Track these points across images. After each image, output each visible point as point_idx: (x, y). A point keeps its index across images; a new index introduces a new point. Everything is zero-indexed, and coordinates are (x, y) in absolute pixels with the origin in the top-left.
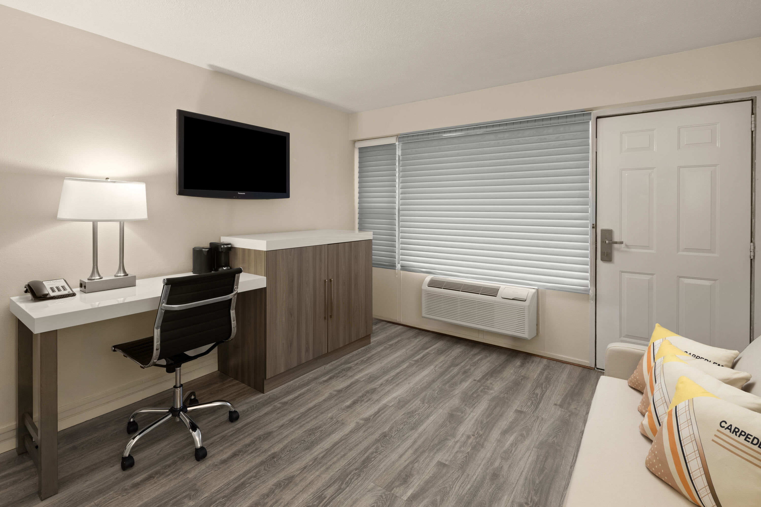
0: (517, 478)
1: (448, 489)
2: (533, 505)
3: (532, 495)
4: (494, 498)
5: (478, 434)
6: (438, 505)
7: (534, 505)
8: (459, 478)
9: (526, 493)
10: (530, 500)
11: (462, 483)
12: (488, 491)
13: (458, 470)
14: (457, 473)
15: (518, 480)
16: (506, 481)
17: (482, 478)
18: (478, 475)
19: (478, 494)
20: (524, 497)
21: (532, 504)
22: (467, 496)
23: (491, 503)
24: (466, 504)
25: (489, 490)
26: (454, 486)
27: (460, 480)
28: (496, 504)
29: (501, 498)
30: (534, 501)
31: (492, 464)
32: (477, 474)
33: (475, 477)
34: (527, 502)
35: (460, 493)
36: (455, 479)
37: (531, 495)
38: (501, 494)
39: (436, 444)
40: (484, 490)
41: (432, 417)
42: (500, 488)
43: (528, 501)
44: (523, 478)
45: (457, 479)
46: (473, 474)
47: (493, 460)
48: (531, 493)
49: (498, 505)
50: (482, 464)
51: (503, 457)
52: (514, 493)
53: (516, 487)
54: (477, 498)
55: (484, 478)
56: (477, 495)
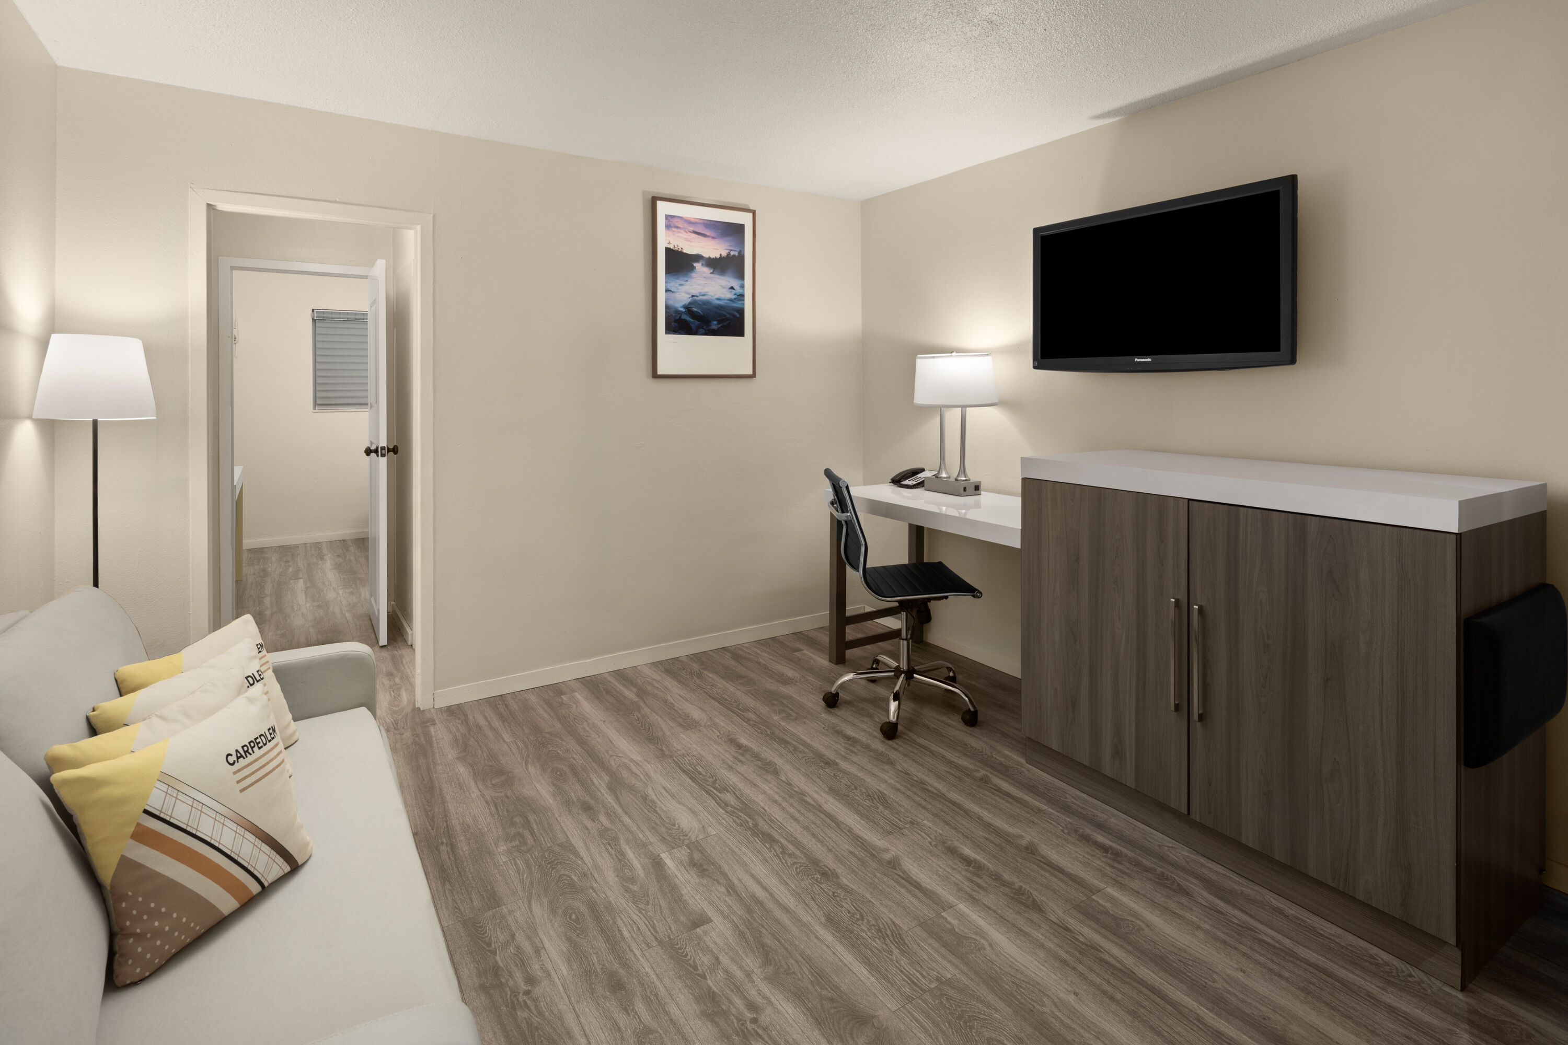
0: (583, 1019)
1: (642, 906)
2: (518, 1000)
3: (533, 1014)
4: (577, 953)
5: (752, 1031)
6: (624, 883)
7: (516, 1002)
8: (652, 930)
9: (544, 1009)
10: (529, 1003)
11: (639, 929)
12: (597, 953)
13: (669, 937)
14: (666, 933)
15: (577, 1016)
16: (593, 995)
17: (628, 962)
18: (638, 960)
19: (602, 937)
20: (540, 999)
21: (521, 1000)
22: (611, 922)
23: (573, 945)
24: (598, 913)
25: (597, 958)
26: (642, 916)
27: (647, 930)
28: (565, 949)
29: (568, 963)
30: (521, 1007)
31: (647, 1000)
32: (641, 959)
33: (637, 952)
34: (530, 996)
35: (622, 916)
36: (654, 924)
37: (535, 1013)
38: (575, 967)
39: (760, 937)
40: (603, 950)
41: (866, 972)
42: (588, 974)
43: (529, 999)
44: (576, 1030)
45: (654, 926)
46: (647, 954)
47: (656, 1009)
48: (537, 1016)
49: (563, 951)
50: (658, 983)
51: (651, 1036)
52: (561, 988)
53: (568, 1002)
54: (596, 932)
55: (625, 965)
56: (601, 935)
